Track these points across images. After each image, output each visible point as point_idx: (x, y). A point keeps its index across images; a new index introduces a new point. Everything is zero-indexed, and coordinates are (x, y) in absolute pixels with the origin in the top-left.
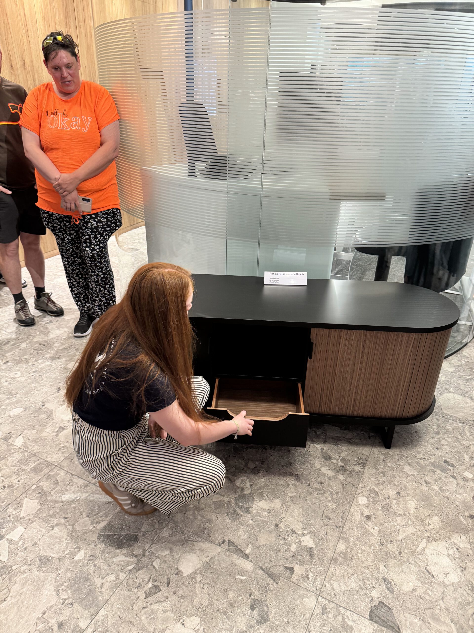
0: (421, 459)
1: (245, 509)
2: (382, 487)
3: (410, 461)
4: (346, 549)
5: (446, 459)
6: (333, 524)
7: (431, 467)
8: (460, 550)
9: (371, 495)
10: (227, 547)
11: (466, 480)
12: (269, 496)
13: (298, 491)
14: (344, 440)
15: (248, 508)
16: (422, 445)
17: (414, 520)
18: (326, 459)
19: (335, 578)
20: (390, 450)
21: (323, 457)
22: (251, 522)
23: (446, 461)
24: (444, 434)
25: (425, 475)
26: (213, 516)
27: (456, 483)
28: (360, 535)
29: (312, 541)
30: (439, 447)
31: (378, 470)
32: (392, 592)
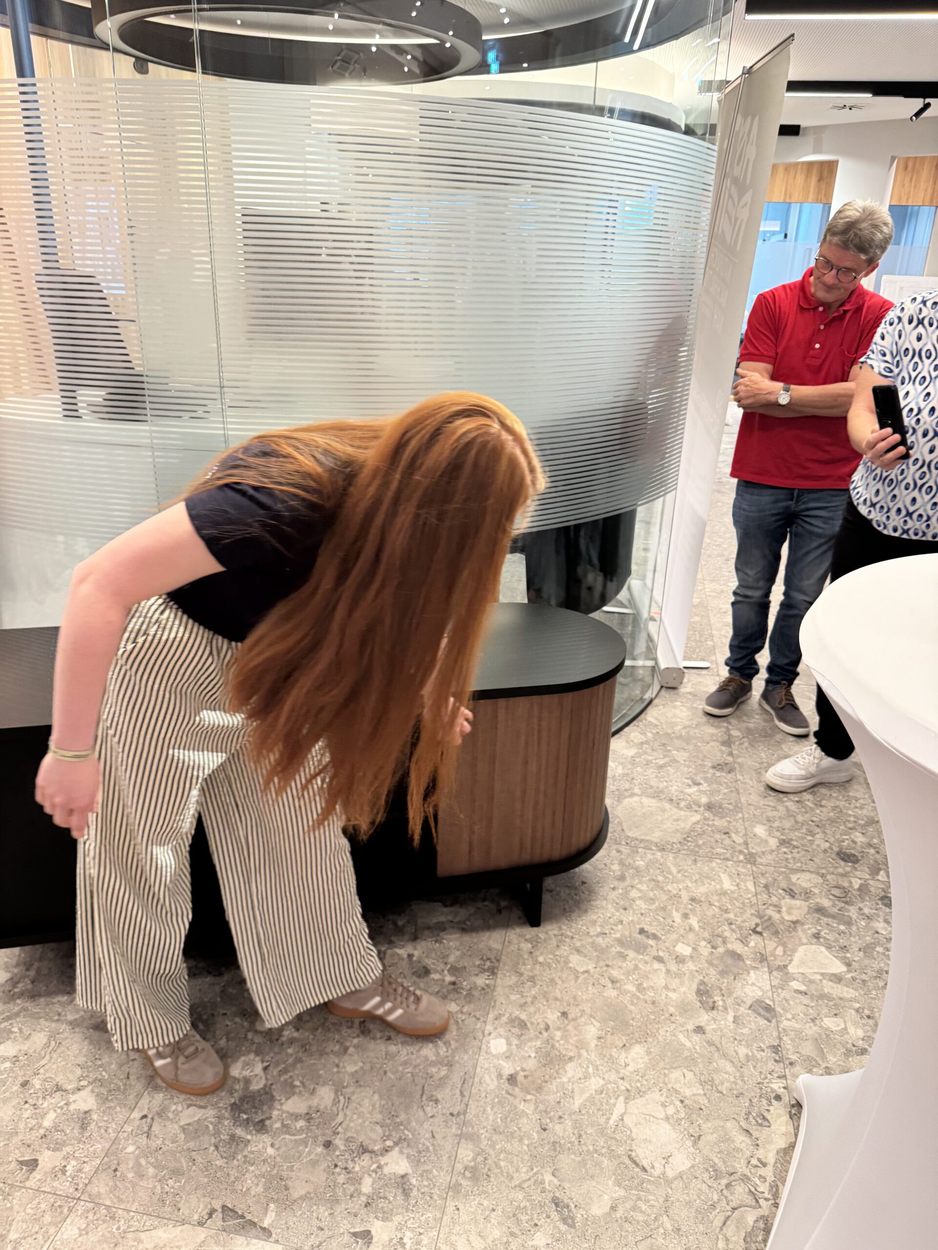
0: (598, 936)
1: (254, 1126)
2: (532, 1009)
3: (578, 944)
4: (474, 1159)
5: (641, 926)
6: (445, 1111)
7: (619, 949)
8: (686, 1102)
9: (513, 1030)
10: (220, 1223)
11: (680, 960)
12: (307, 1083)
13: (368, 1057)
14: (453, 928)
15: (262, 1121)
16: (598, 908)
17: (598, 1063)
18: (419, 976)
19: (458, 1228)
20: (541, 928)
21: (413, 973)
22: (270, 1151)
23: (642, 931)
24: (633, 877)
25: (608, 966)
26: (183, 1160)
27: (664, 970)
28: (499, 1120)
29: (405, 1160)
30: (627, 905)
31: (521, 975)
32: (572, 1226)
